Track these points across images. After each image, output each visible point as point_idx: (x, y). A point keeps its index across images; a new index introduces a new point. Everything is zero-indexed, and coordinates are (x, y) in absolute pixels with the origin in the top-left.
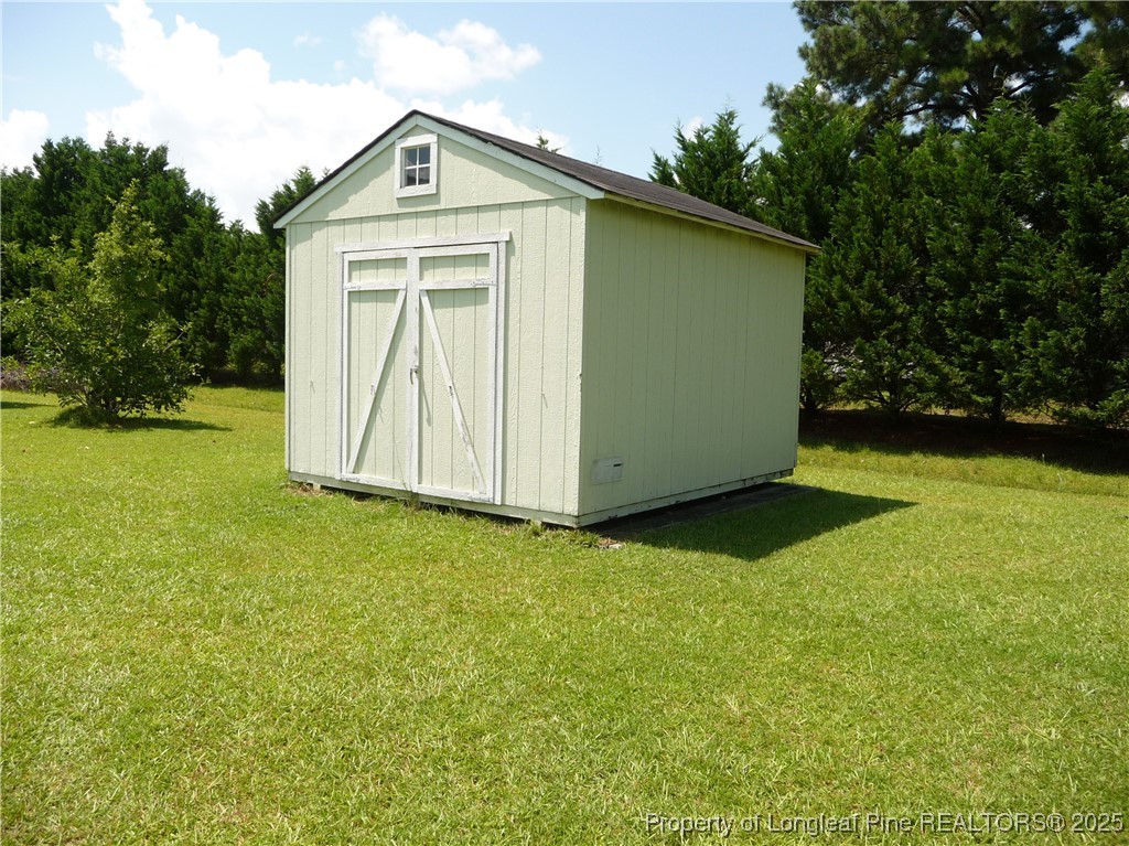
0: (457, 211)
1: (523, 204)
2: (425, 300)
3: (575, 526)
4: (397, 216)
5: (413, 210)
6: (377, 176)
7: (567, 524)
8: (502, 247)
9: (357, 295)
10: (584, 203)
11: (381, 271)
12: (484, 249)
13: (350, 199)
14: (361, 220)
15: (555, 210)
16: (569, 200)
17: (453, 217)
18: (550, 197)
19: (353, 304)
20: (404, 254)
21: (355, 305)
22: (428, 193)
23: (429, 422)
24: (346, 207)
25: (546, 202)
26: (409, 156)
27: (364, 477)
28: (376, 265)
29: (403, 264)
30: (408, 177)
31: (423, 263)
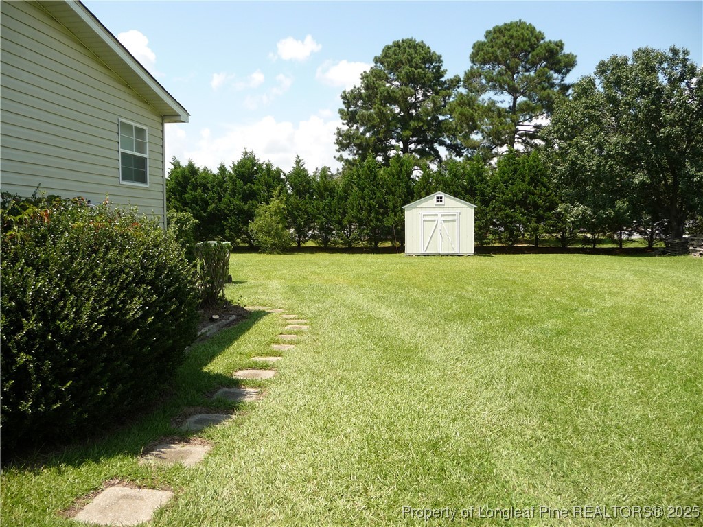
1: (462, 207)
2: (442, 221)
4: (435, 207)
5: (439, 207)
6: (430, 200)
7: (472, 255)
8: (459, 213)
9: (425, 221)
10: (474, 208)
11: (431, 217)
12: (455, 214)
13: (423, 204)
14: (426, 207)
15: (469, 208)
16: (471, 207)
17: (448, 208)
18: (468, 206)
21: (424, 223)
22: (442, 204)
23: (443, 241)
24: (421, 205)
26: (438, 198)
27: (428, 252)
28: (430, 215)
29: (437, 215)
30: (438, 201)
31: (442, 215)
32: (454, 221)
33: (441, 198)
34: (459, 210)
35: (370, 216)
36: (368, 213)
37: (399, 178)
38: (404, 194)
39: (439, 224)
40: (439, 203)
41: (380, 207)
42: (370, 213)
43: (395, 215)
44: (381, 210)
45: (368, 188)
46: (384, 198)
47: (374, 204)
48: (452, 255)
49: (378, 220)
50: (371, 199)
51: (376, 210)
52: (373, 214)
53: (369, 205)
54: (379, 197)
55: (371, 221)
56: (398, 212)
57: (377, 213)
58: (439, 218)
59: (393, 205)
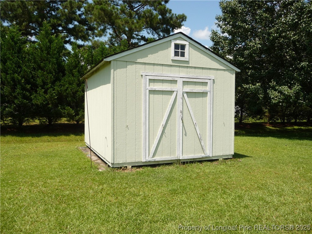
0: (195, 68)
1: (217, 69)
2: (185, 95)
3: (232, 157)
4: (171, 66)
5: (179, 65)
6: (162, 50)
7: (230, 157)
8: (212, 81)
9: (152, 92)
10: (234, 72)
11: (164, 84)
12: (206, 81)
13: (149, 56)
14: (154, 64)
15: (227, 73)
16: (230, 70)
17: (194, 69)
18: (225, 69)
19: (150, 95)
20: (176, 79)
21: (151, 96)
22: (185, 60)
23: (186, 135)
24: (146, 58)
25: (224, 70)
26: (177, 46)
27: (158, 158)
28: (163, 81)
29: (175, 82)
30: (176, 54)
31: (185, 83)
32: (204, 94)
33: (183, 47)
34: (212, 75)
35: (14, 92)
36: (11, 88)
37: (48, 53)
38: (55, 71)
39: (179, 100)
40: (179, 58)
41: (28, 82)
42: (13, 89)
43: (46, 92)
44: (28, 87)
45: (11, 60)
46: (31, 73)
47: (20, 78)
48: (201, 161)
49: (25, 97)
50: (14, 72)
51: (22, 86)
52: (18, 91)
53: (13, 79)
54: (25, 71)
55: (15, 97)
56: (48, 89)
57: (24, 89)
58: (179, 88)
59: (43, 80)
